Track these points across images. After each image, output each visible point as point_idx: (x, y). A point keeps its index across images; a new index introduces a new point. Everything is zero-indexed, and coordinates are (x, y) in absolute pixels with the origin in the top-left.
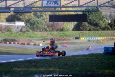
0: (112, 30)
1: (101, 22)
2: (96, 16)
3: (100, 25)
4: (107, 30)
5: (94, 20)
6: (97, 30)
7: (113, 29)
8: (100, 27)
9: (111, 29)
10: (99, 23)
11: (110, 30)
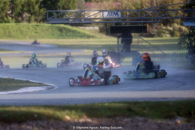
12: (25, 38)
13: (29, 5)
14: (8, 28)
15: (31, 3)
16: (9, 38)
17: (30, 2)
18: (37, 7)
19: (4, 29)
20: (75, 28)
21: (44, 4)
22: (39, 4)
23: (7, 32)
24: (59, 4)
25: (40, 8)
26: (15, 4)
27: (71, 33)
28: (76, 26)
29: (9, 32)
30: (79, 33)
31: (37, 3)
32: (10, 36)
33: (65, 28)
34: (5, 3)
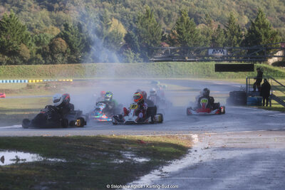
0: (46, 63)
1: (24, 47)
2: (14, 35)
3: (21, 53)
4: (36, 64)
5: (10, 44)
6: (16, 64)
7: (48, 61)
8: (21, 57)
9: (44, 62)
10: (19, 48)
11: (41, 63)
12: (225, 78)
13: (230, 44)
14: (207, 67)
15: (233, 42)
17: (231, 41)
18: (238, 46)
19: (204, 68)
20: (276, 68)
21: (245, 43)
22: (240, 43)
23: (206, 71)
24: (261, 43)
25: (241, 46)
26: (216, 42)
27: (272, 73)
28: (278, 66)
29: (208, 71)
30: (281, 73)
31: (238, 41)
32: (209, 76)
33: (266, 68)
34: (206, 42)
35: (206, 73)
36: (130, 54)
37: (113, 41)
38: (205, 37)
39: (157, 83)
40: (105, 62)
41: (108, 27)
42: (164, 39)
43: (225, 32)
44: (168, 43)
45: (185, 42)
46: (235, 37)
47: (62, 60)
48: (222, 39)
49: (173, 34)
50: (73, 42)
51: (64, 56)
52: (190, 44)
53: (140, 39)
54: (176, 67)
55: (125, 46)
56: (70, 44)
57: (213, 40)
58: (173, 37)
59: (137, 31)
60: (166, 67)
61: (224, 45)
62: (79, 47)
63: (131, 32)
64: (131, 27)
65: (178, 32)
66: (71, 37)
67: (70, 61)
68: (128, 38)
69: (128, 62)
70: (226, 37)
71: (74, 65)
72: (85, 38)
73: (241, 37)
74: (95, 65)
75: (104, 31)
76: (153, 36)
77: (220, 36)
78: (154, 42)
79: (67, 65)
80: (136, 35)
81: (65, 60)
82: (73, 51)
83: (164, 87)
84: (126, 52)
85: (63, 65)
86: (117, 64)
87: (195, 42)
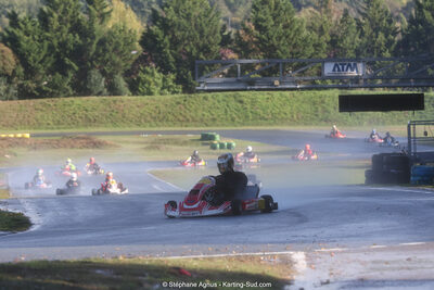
12: (360, 124)
13: (371, 51)
14: (323, 102)
15: (376, 45)
16: (324, 123)
17: (373, 43)
18: (387, 54)
19: (314, 103)
21: (402, 49)
22: (393, 47)
23: (320, 109)
25: (395, 54)
26: (339, 47)
29: (325, 111)
31: (389, 44)
34: (317, 46)
35: (320, 114)
36: (153, 75)
37: (115, 49)
38: (315, 36)
39: (212, 138)
40: (100, 94)
41: (103, 17)
42: (226, 41)
43: (360, 25)
44: (236, 52)
45: (274, 48)
46: (381, 36)
47: (7, 91)
48: (352, 40)
49: (247, 30)
50: (29, 52)
51: (9, 82)
52: (284, 51)
53: (175, 43)
54: (253, 102)
55: (142, 59)
56: (22, 57)
57: (333, 43)
58: (246, 39)
59: (166, 26)
60: (233, 103)
61: (358, 52)
62: (41, 62)
63: (155, 29)
64: (155, 18)
65: (258, 27)
66: (25, 42)
67: (24, 94)
68: (148, 40)
69: (150, 93)
70: (362, 35)
71: (32, 102)
72: (55, 42)
73: (395, 34)
74: (78, 101)
75: (97, 25)
76: (202, 36)
77: (347, 32)
78: (205, 50)
79: (16, 103)
80: (166, 34)
81: (13, 91)
82: (30, 72)
83: (229, 146)
84: (145, 72)
85: (8, 103)
86: (125, 98)
87: (295, 46)
